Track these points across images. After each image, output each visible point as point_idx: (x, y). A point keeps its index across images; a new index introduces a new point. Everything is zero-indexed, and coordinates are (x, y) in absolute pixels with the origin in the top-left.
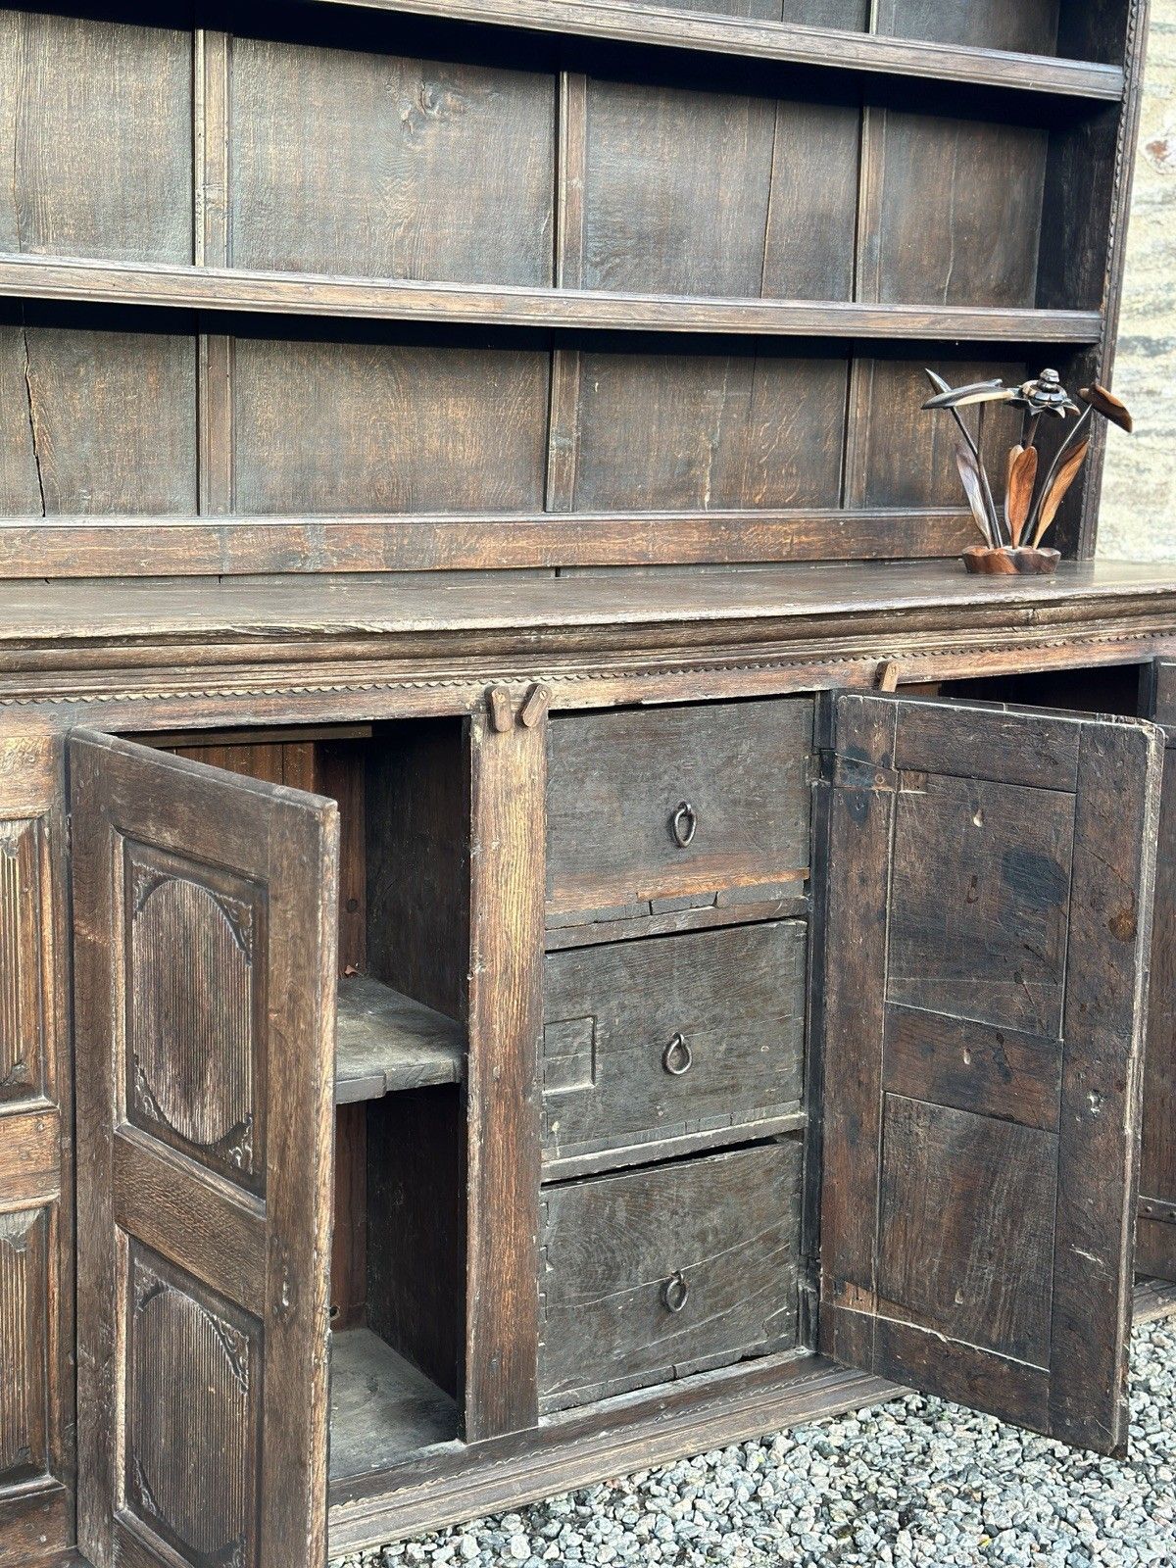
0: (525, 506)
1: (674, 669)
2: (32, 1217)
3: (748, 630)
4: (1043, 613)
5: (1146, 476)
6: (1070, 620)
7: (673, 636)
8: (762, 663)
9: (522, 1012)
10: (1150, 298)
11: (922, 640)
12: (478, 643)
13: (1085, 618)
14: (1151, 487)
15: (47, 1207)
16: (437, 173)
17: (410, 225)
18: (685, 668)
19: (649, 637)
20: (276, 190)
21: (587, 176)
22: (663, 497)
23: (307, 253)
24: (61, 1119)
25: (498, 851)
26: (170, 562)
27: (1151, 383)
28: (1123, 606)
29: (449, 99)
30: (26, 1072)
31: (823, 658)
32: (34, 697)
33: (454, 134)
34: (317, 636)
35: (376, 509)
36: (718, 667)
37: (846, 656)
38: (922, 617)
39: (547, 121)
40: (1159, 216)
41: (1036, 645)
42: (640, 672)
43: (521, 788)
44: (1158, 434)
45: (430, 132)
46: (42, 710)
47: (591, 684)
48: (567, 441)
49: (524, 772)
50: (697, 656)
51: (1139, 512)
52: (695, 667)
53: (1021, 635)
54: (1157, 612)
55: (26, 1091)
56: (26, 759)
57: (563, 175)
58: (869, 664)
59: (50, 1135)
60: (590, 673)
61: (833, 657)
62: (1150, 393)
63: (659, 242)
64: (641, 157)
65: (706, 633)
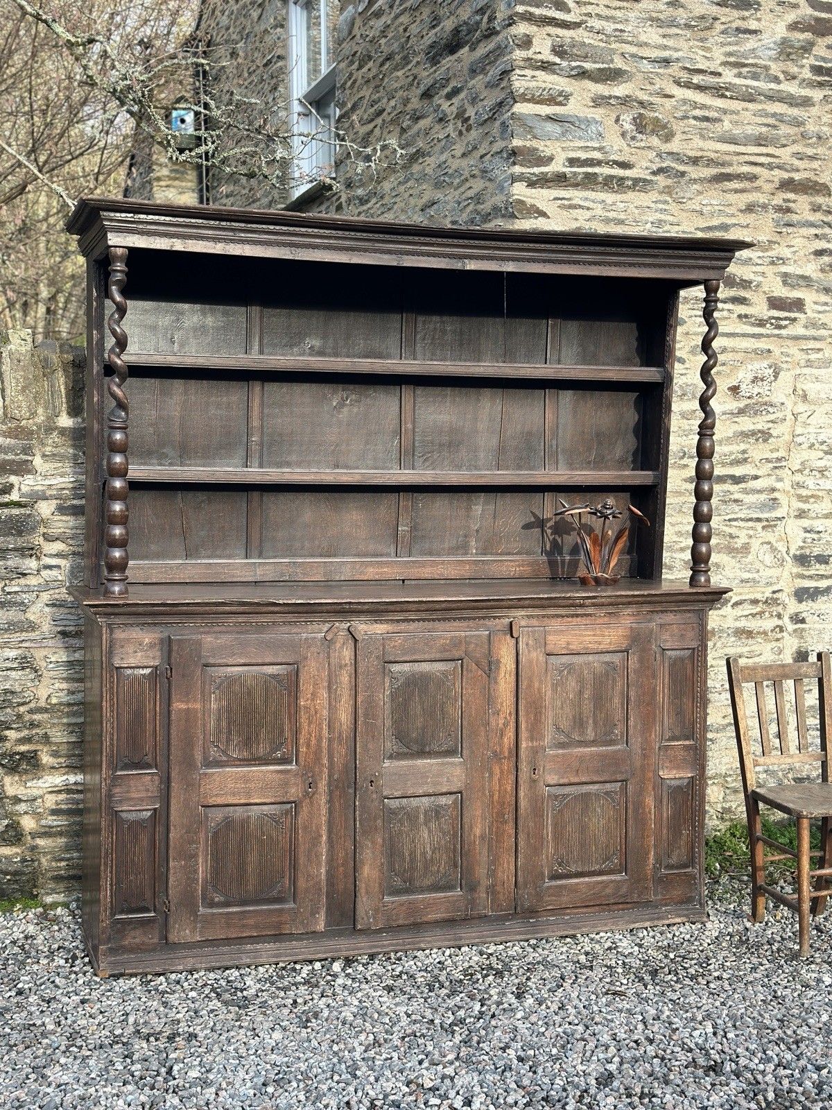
0: (388, 555)
1: (413, 621)
2: (149, 814)
3: (443, 605)
4: (588, 602)
5: (736, 540)
6: (603, 605)
7: (410, 607)
8: (455, 619)
9: (346, 754)
10: (733, 457)
11: (530, 612)
12: (324, 608)
13: (611, 604)
14: (739, 545)
15: (155, 810)
16: (348, 425)
17: (337, 445)
18: (418, 620)
19: (398, 607)
20: (280, 435)
21: (414, 422)
22: (453, 551)
23: (294, 458)
24: (161, 778)
25: (336, 690)
26: (233, 576)
27: (736, 496)
28: (630, 600)
29: (354, 397)
30: (149, 759)
31: (484, 618)
32: (155, 624)
33: (355, 410)
34: (258, 604)
35: (321, 556)
36: (434, 620)
37: (495, 618)
38: (527, 602)
39: (398, 402)
40: (736, 419)
41: (590, 615)
42: (398, 621)
43: (346, 665)
44: (742, 520)
45: (345, 410)
46: (158, 629)
47: (376, 626)
48: (406, 528)
49: (347, 658)
50: (423, 615)
51: (733, 557)
52: (424, 620)
53: (580, 611)
54: (649, 603)
55: (148, 766)
56: (152, 646)
57: (403, 423)
58: (507, 621)
59: (157, 783)
60: (375, 621)
61: (489, 618)
62: (736, 501)
63: (449, 446)
64: (440, 413)
65: (424, 607)
